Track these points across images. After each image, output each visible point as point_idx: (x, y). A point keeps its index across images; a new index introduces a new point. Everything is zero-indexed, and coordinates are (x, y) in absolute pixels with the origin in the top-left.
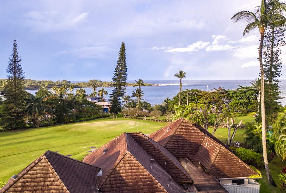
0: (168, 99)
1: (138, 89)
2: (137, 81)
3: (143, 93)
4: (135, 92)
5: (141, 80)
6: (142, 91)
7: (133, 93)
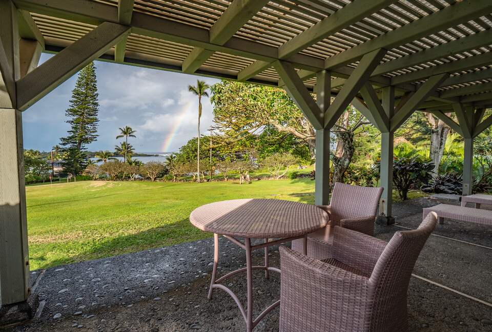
0: (171, 157)
1: (124, 143)
2: (123, 129)
3: (134, 149)
4: (120, 146)
5: (128, 128)
6: (132, 146)
7: (116, 149)
